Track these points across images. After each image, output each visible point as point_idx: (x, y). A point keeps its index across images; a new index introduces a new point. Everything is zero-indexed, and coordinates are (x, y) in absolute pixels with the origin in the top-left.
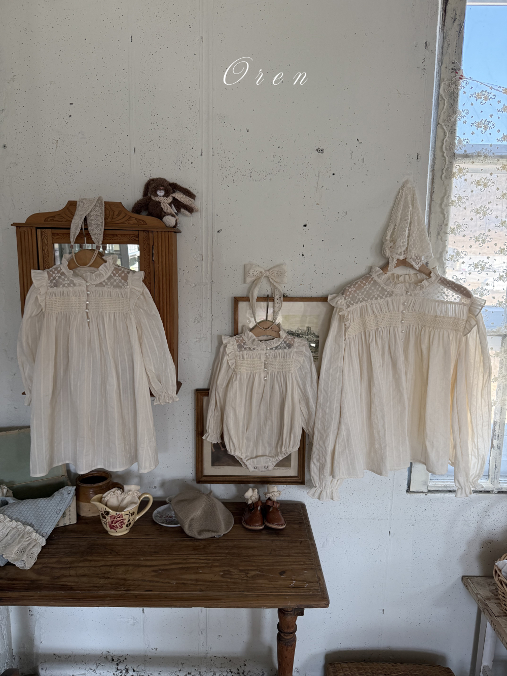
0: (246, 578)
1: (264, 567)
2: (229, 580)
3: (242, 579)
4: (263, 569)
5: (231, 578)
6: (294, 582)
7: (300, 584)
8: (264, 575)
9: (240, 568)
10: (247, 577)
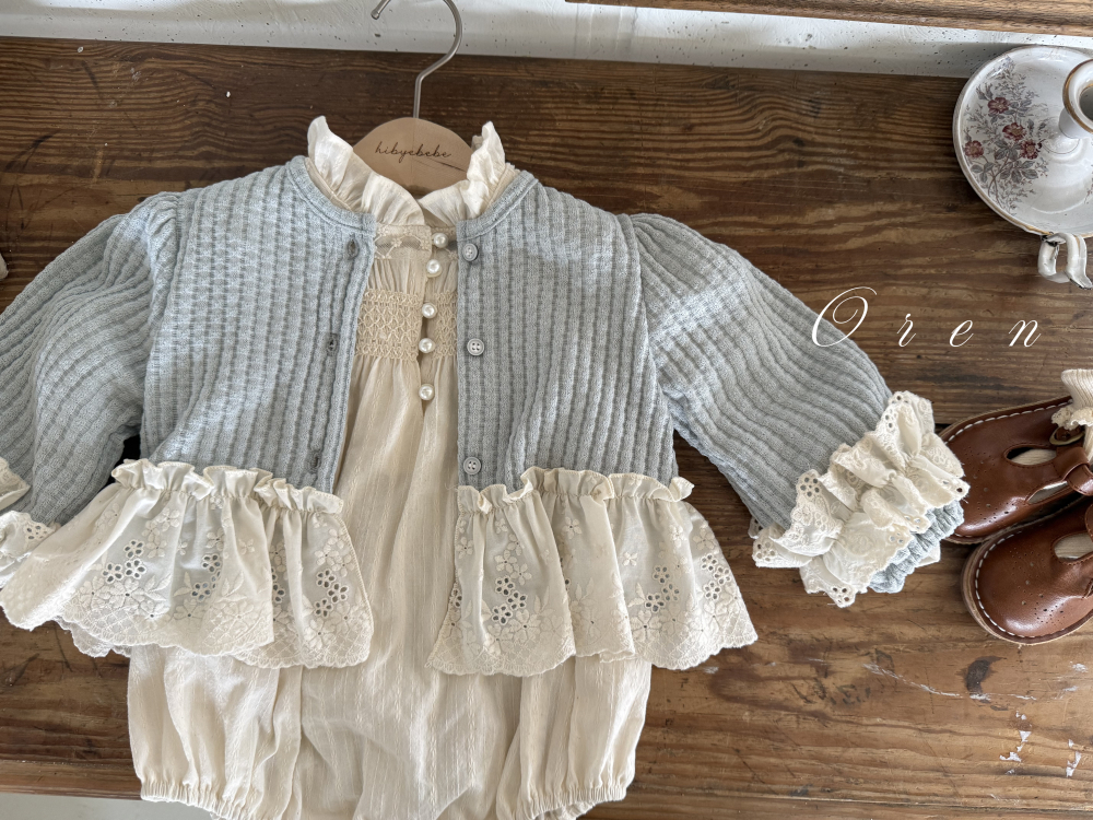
0: (818, 705)
1: (895, 629)
2: (746, 716)
3: (799, 712)
4: (891, 639)
5: (754, 703)
6: (1025, 735)
7: (1047, 749)
8: (896, 688)
9: (796, 633)
10: (824, 694)
